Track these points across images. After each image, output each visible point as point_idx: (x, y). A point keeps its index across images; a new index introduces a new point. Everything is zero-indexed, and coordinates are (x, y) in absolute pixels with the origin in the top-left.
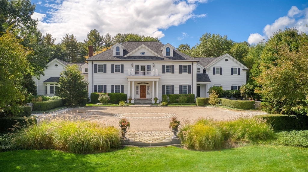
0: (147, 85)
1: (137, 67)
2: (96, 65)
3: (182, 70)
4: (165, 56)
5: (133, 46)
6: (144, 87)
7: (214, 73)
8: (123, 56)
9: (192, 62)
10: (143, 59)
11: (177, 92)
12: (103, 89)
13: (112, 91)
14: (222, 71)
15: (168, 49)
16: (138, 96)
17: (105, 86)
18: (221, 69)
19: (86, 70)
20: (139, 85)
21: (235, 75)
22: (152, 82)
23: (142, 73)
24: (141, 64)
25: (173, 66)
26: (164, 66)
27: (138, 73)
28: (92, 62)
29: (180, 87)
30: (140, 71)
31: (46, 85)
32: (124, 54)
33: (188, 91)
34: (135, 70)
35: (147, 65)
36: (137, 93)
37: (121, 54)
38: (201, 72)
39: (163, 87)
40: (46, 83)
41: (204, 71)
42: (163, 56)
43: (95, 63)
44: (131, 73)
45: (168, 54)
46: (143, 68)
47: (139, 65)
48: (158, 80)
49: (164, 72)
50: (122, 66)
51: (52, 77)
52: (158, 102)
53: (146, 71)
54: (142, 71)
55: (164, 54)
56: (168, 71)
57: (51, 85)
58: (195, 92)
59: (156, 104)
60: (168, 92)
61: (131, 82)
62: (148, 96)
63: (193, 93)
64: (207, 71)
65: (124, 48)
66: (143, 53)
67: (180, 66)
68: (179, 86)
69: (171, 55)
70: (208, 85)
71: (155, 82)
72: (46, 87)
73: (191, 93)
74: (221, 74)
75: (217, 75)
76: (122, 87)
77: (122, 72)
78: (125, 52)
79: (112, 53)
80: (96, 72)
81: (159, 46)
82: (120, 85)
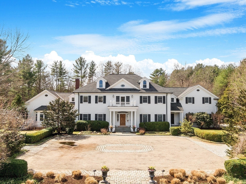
0: (126, 114)
1: (118, 98)
2: (81, 97)
3: (158, 100)
4: (143, 88)
5: (114, 78)
6: (124, 116)
7: (187, 103)
8: (106, 88)
9: (166, 94)
10: (123, 91)
11: (153, 119)
12: (87, 117)
13: (95, 119)
14: (194, 100)
15: (145, 82)
16: (118, 124)
17: (90, 115)
18: (193, 98)
19: (73, 99)
20: (119, 114)
21: (207, 104)
22: (131, 112)
23: (122, 103)
24: (121, 95)
25: (149, 97)
26: (141, 97)
27: (119, 103)
28: (79, 94)
30: (120, 102)
31: (37, 113)
32: (107, 87)
33: (163, 119)
34: (116, 101)
35: (127, 97)
36: (118, 121)
37: (104, 87)
38: (175, 101)
39: (141, 115)
40: (36, 111)
41: (178, 100)
42: (141, 88)
43: (81, 94)
44: (112, 103)
45: (145, 86)
46: (123, 99)
47: (119, 96)
48: (136, 110)
49: (141, 103)
50: (105, 97)
51: (42, 106)
52: (136, 130)
53: (125, 102)
54: (122, 102)
55: (141, 86)
56: (145, 101)
57: (41, 113)
58: (169, 120)
59: (134, 132)
60: (145, 120)
61: (112, 112)
62: (127, 124)
63: (168, 121)
64: (180, 100)
65: (106, 81)
66: (123, 86)
67: (156, 97)
68: (155, 115)
69: (148, 87)
70: (181, 114)
71: (134, 112)
72: (37, 115)
73: (166, 121)
74: (193, 103)
75: (190, 104)
76: (105, 115)
77: (105, 102)
78: (107, 85)
79: (96, 86)
80: (81, 102)
81: (137, 78)
82: (103, 114)
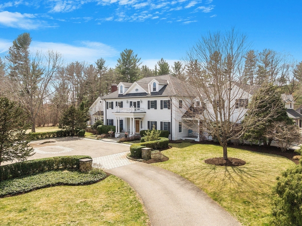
0: (140, 120)
3: (163, 105)
4: (152, 91)
11: (159, 128)
12: (111, 122)
17: (113, 120)
20: (135, 120)
25: (156, 102)
26: (149, 102)
29: (161, 123)
33: (168, 128)
34: (129, 106)
35: (138, 102)
37: (123, 92)
43: (107, 101)
45: (154, 89)
46: (135, 104)
47: (132, 102)
49: (149, 108)
50: (122, 103)
51: (98, 111)
56: (152, 107)
58: (173, 129)
66: (137, 90)
67: (162, 102)
69: (157, 90)
76: (122, 121)
79: (118, 91)
